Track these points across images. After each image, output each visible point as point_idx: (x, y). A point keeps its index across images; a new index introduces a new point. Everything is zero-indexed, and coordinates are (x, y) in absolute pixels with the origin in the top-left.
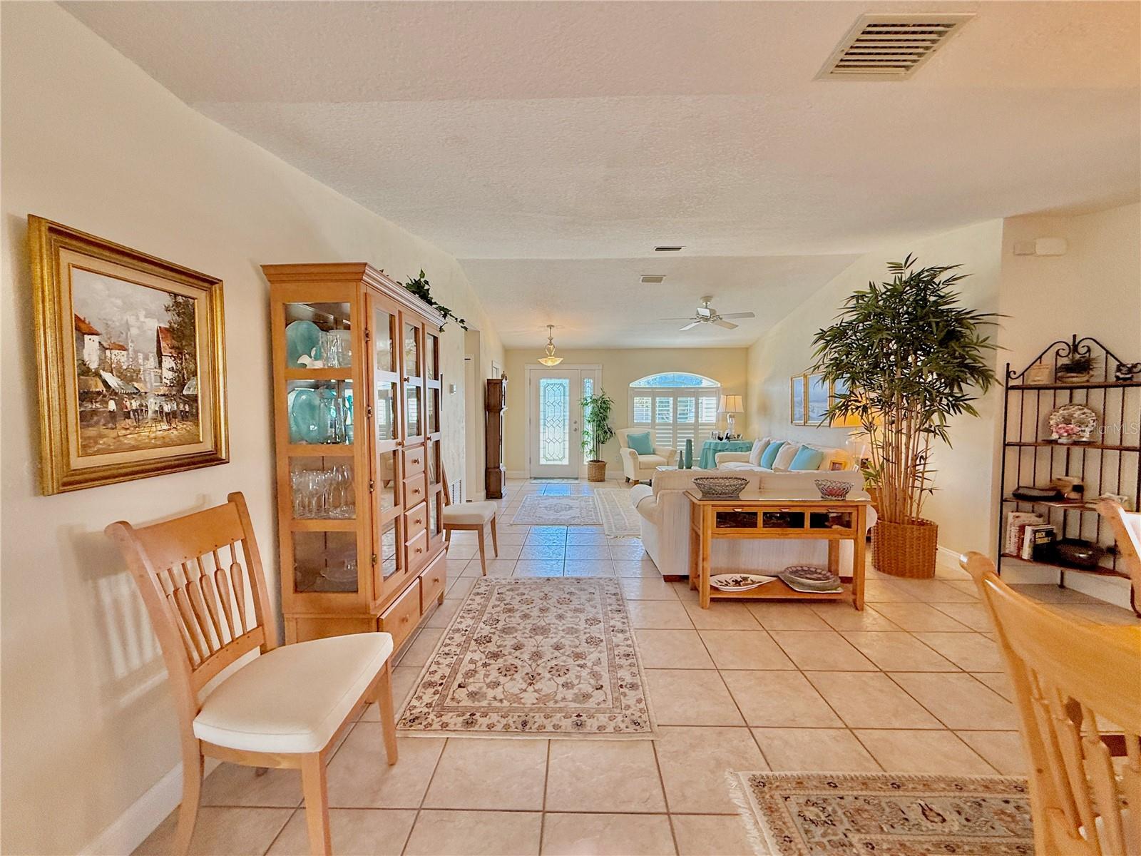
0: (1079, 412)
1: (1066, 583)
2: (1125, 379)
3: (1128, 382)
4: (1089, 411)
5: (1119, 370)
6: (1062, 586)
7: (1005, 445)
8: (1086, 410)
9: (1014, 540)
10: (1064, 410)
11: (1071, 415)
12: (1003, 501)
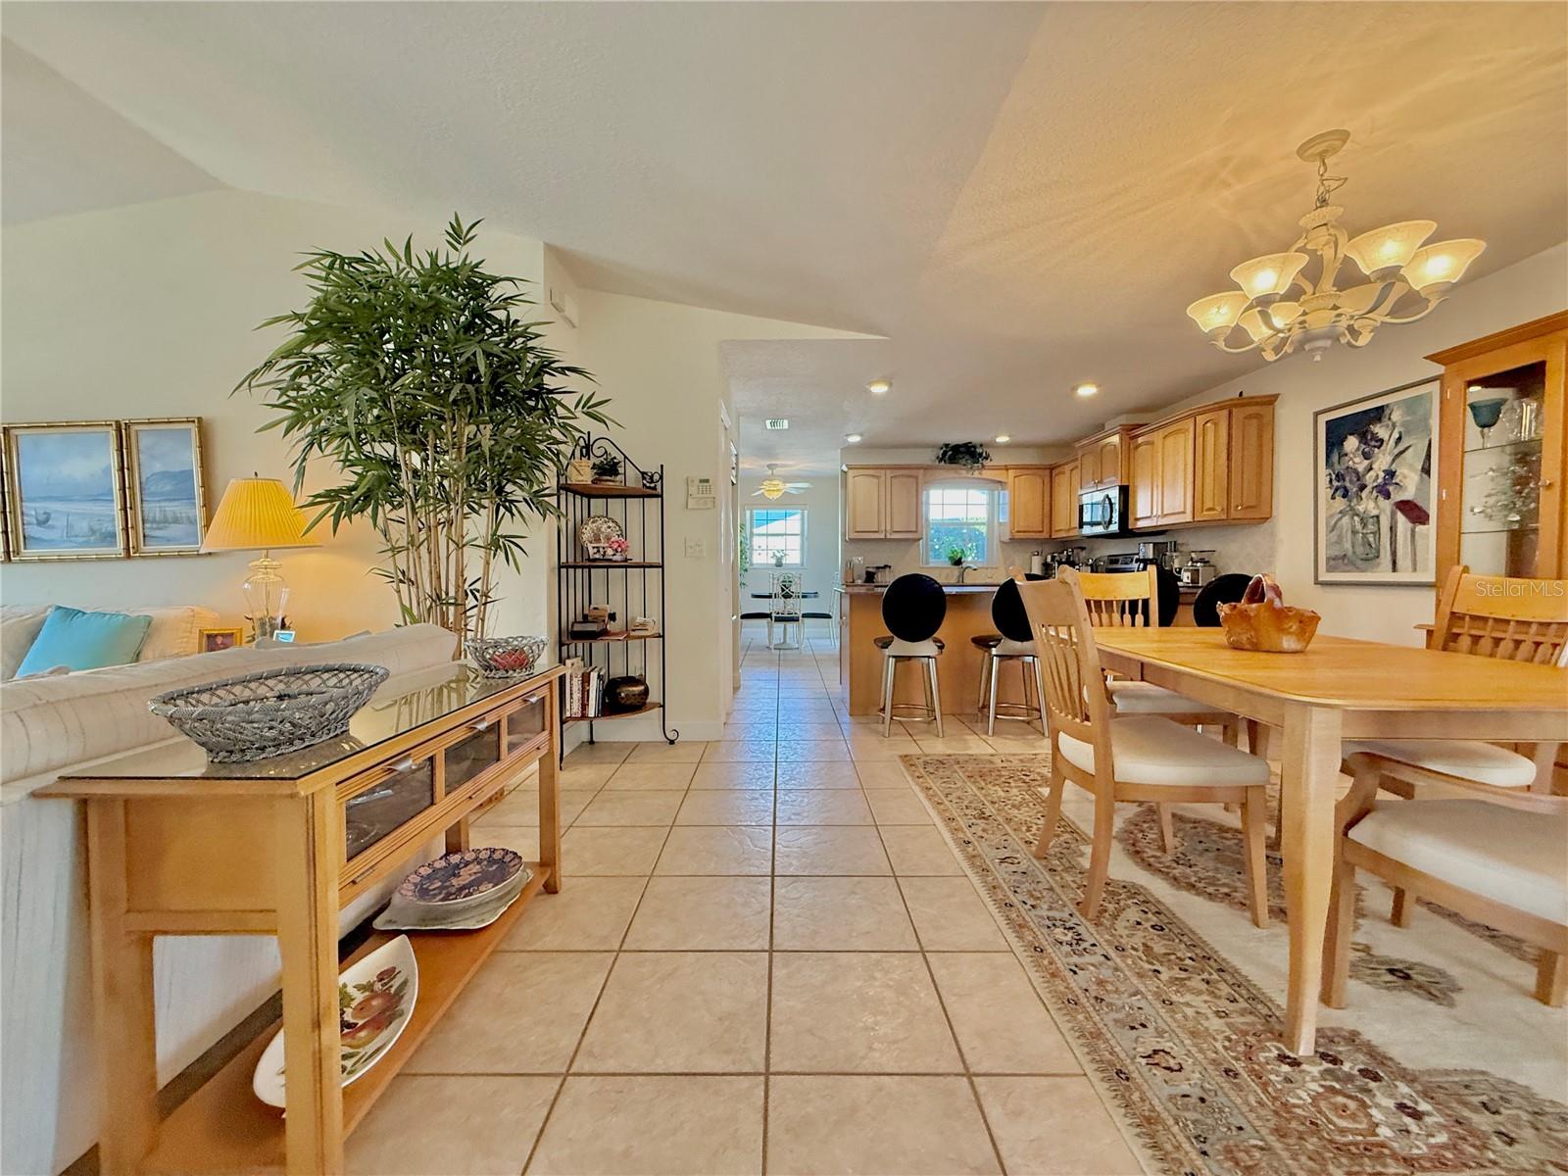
0: (605, 526)
1: (594, 739)
2: (649, 488)
3: (654, 492)
4: (614, 525)
5: (644, 478)
6: (592, 742)
7: (560, 567)
8: (611, 524)
9: (577, 695)
10: (593, 522)
11: (599, 529)
12: (561, 644)
